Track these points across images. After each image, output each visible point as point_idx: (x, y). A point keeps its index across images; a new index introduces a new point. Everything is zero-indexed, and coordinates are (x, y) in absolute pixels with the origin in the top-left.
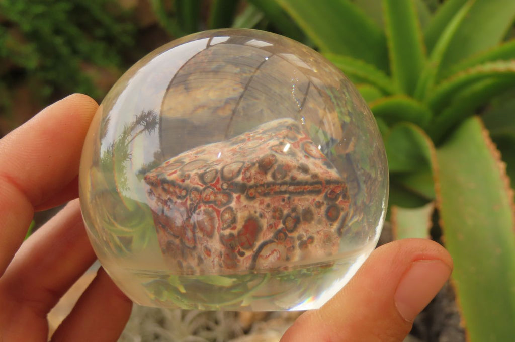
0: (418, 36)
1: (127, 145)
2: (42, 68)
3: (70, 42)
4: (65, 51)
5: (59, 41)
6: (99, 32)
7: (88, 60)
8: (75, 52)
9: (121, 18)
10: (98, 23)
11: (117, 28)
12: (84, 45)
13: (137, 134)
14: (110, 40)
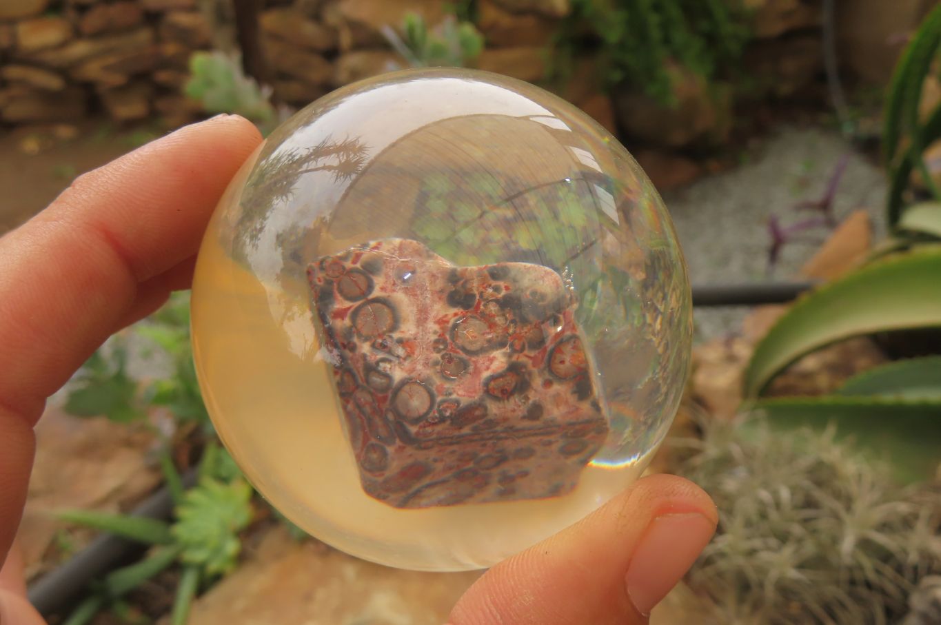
1: (302, 172)
2: (622, 45)
3: (665, 26)
4: (655, 34)
5: (654, 19)
6: (704, 25)
7: (677, 57)
8: (667, 41)
9: (736, 17)
10: (708, 14)
11: (728, 28)
12: (680, 36)
13: (324, 168)
14: (712, 40)
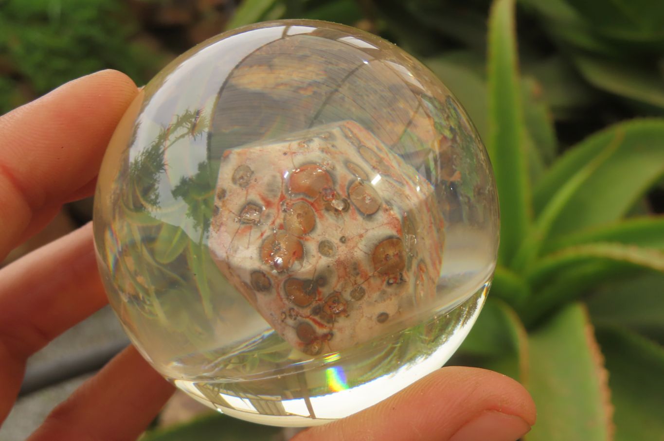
0: (525, 194)
